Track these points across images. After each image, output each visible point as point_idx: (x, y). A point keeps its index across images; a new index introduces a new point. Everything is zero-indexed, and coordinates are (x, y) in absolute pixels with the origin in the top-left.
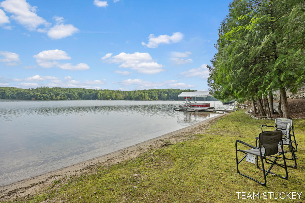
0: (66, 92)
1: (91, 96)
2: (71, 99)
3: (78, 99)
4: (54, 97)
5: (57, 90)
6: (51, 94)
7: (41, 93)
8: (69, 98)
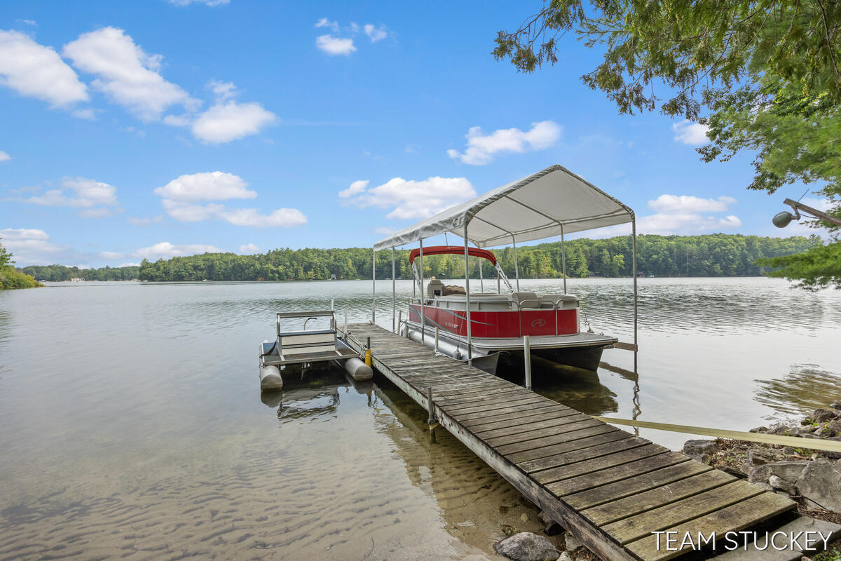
0: (327, 259)
1: (386, 268)
2: (338, 279)
3: (354, 278)
4: (302, 274)
5: (307, 256)
6: (295, 267)
7: (274, 265)
8: (334, 276)
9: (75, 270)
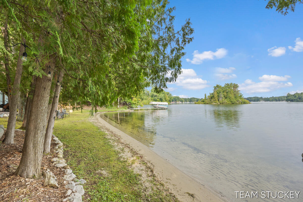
9: (261, 98)
